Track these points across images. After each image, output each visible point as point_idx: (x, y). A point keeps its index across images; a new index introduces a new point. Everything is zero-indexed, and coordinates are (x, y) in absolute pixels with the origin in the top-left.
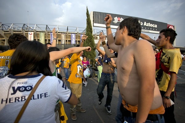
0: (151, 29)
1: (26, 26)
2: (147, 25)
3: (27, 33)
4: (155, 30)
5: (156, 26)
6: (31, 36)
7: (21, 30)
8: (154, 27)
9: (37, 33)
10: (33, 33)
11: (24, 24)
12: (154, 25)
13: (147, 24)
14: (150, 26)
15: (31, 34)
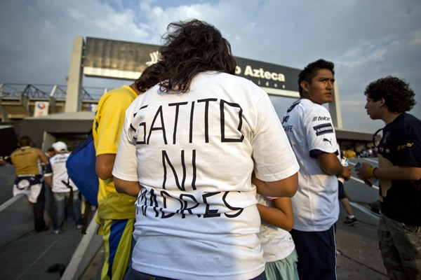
0: (267, 84)
1: (33, 90)
2: (256, 75)
3: (32, 104)
4: (280, 87)
5: (282, 78)
6: (41, 111)
7: (20, 99)
8: (275, 79)
9: (58, 104)
10: (47, 104)
11: (29, 86)
12: (274, 74)
13: (254, 73)
14: (262, 76)
15: (41, 106)
